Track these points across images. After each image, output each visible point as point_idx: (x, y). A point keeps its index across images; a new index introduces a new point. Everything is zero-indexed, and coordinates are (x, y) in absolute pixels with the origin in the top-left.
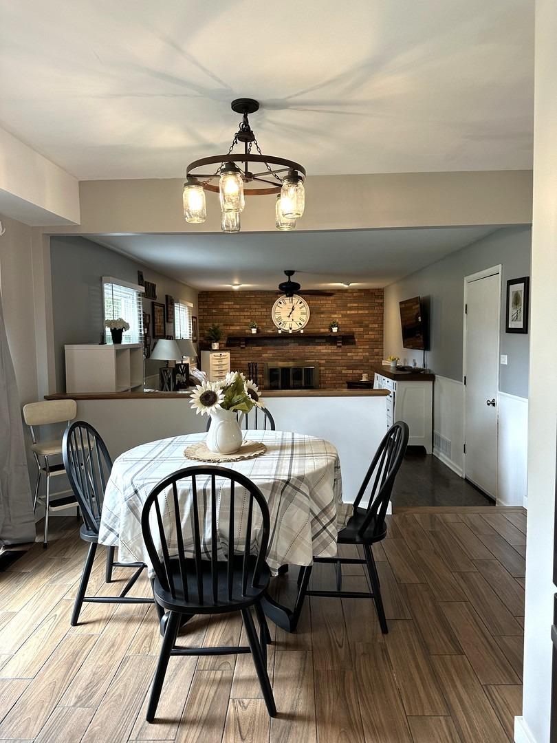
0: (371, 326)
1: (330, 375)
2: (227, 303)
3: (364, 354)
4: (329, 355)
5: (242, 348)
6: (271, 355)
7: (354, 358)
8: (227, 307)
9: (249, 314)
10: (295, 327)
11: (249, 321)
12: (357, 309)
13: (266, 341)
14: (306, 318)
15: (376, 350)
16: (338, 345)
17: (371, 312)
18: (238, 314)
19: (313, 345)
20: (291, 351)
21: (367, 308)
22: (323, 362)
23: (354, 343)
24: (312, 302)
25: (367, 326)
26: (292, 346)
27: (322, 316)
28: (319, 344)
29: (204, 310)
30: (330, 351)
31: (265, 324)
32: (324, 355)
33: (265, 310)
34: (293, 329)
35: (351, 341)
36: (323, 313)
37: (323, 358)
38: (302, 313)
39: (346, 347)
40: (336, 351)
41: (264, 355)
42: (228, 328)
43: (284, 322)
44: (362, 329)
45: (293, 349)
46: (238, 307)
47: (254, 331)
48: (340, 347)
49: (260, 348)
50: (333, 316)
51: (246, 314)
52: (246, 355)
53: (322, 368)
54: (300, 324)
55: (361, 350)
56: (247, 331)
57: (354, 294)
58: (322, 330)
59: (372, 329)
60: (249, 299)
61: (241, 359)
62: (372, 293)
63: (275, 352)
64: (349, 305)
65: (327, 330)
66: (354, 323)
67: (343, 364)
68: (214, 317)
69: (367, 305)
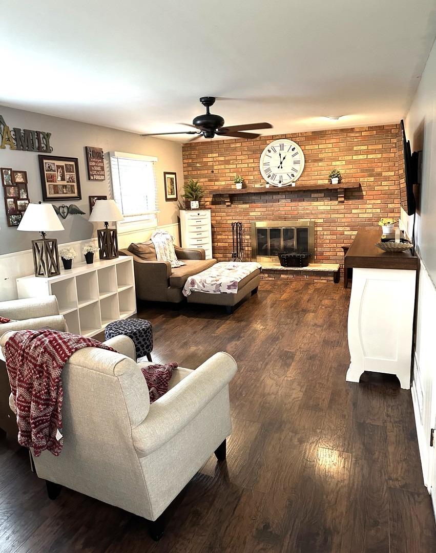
0: (384, 174)
1: (329, 237)
2: (210, 155)
3: (374, 211)
4: (328, 212)
5: (228, 206)
6: (259, 214)
7: (361, 215)
8: (211, 159)
9: (235, 166)
10: (287, 181)
11: (235, 174)
12: (367, 152)
13: (254, 198)
14: (300, 168)
15: (390, 206)
16: (339, 199)
17: (385, 155)
18: (223, 167)
19: (308, 201)
20: (281, 209)
21: (381, 151)
22: (321, 221)
23: (361, 197)
24: (307, 147)
25: (380, 174)
26: (283, 202)
27: (320, 164)
28: (317, 199)
29: (189, 165)
30: (329, 208)
31: (252, 178)
32: (322, 213)
33: (252, 161)
34: (284, 182)
35: (356, 194)
36: (321, 160)
37: (320, 216)
38: (296, 162)
39: (350, 202)
40: (337, 207)
41: (252, 214)
42: (212, 183)
43: (274, 175)
44: (372, 179)
45: (284, 206)
46: (222, 159)
47: (239, 186)
48: (342, 202)
49: (247, 206)
50: (334, 163)
51: (231, 166)
52: (232, 214)
53: (319, 229)
54: (293, 175)
55: (370, 206)
56: (233, 187)
57: (363, 134)
58: (320, 182)
59: (387, 179)
60: (235, 149)
61: (228, 218)
62: (389, 131)
63: (264, 209)
64: (355, 148)
65: (326, 182)
66: (363, 171)
67: (346, 224)
68: (199, 172)
69: (380, 147)
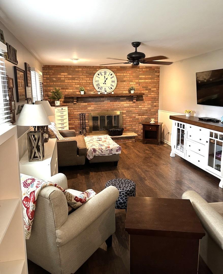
0: (152, 89)
1: (129, 119)
2: (63, 74)
3: (148, 106)
4: (128, 107)
5: (74, 104)
6: (93, 108)
7: (143, 109)
8: (63, 76)
9: (78, 81)
10: (109, 91)
11: (78, 86)
12: (145, 79)
13: (90, 99)
14: (115, 84)
15: (155, 104)
16: (134, 101)
17: (152, 81)
18: (71, 81)
19: (119, 101)
20: (105, 105)
21: (151, 79)
22: (125, 111)
23: (142, 100)
24: (118, 74)
25: (150, 89)
26: (106, 102)
27: (124, 83)
28: (123, 101)
29: (47, 79)
30: (128, 105)
31: (89, 88)
32: (126, 108)
33: (89, 79)
34: (107, 91)
35: (141, 98)
36: (124, 81)
37: (124, 109)
38: (113, 82)
39: (138, 102)
40: (132, 105)
41: (89, 108)
42: (64, 90)
43: (101, 87)
44: (147, 91)
46: (70, 76)
47: (82, 93)
48: (135, 102)
49: (86, 104)
50: (131, 83)
51: (76, 81)
52: (77, 108)
53: (124, 115)
54: (111, 88)
55: (147, 104)
56: (77, 93)
57: (143, 70)
58: (124, 92)
59: (153, 91)
60: (78, 71)
61: (74, 111)
62: (154, 69)
63: (96, 106)
64: (140, 76)
65: (127, 92)
66: (143, 88)
67: (136, 113)
68: (55, 83)
69: (150, 76)
